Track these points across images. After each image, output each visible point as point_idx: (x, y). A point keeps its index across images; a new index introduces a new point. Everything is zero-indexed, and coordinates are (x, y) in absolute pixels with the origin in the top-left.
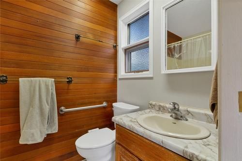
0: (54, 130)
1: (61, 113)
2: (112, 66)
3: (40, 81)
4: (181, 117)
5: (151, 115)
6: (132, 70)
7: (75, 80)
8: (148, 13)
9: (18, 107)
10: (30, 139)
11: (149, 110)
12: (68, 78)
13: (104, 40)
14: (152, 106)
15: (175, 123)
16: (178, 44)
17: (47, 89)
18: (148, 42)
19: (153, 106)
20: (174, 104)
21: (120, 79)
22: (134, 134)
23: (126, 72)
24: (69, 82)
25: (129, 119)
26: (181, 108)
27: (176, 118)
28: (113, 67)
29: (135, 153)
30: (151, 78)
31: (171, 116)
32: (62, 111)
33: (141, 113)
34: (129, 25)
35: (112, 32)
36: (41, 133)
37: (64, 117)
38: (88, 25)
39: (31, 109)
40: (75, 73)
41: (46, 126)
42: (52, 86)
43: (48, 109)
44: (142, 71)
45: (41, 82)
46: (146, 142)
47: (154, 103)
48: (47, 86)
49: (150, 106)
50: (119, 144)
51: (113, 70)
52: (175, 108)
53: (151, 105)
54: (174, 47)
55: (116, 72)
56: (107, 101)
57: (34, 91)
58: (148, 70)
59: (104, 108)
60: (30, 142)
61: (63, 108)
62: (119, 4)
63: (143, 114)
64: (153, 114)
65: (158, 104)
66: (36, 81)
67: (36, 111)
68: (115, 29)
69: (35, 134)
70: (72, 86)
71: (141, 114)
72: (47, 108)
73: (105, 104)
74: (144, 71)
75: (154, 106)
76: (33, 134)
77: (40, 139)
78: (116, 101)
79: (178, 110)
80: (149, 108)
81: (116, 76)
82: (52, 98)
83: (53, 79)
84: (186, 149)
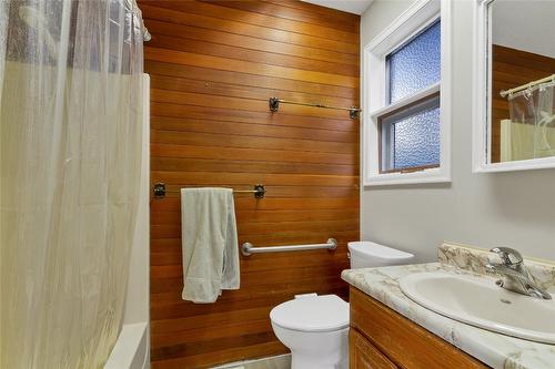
0: (234, 284)
1: (245, 254)
2: (348, 158)
3: (210, 194)
4: (528, 287)
5: (441, 275)
6: (399, 165)
7: (268, 192)
8: (438, 22)
9: (180, 237)
10: (196, 294)
11: (438, 265)
12: (256, 188)
13: (328, 102)
14: (448, 256)
15: (508, 302)
16: (549, 85)
17: (222, 208)
18: (438, 94)
19: (450, 256)
20: (506, 252)
21: (367, 188)
22: (387, 310)
23: (380, 172)
24: (259, 195)
25: (381, 278)
26: (527, 263)
27: (513, 290)
28: (350, 162)
29: (392, 353)
30: (446, 185)
31: (498, 283)
32: (246, 250)
33: (415, 269)
34: (389, 58)
35: (347, 82)
36: (213, 286)
37: (250, 262)
38: (295, 74)
39: (198, 241)
40: (270, 178)
41: (221, 274)
42: (229, 201)
43: (223, 245)
44: (422, 168)
45: (213, 195)
46: (414, 332)
47: (453, 247)
48: (221, 202)
49: (442, 255)
50: (357, 330)
51: (349, 168)
52: (508, 263)
53: (444, 251)
54: (536, 93)
55: (357, 172)
56: (336, 238)
57: (202, 209)
58: (438, 166)
59: (330, 251)
60: (197, 300)
61: (248, 245)
62: (364, 13)
63: (419, 271)
64: (449, 273)
65: (464, 249)
66: (204, 193)
67: (205, 247)
68: (355, 72)
69: (205, 287)
70: (263, 203)
71: (414, 272)
72: (221, 242)
73: (331, 243)
74: (427, 167)
75: (454, 255)
76: (201, 286)
77: (211, 298)
78: (356, 238)
79: (518, 269)
80: (439, 259)
81: (357, 182)
82: (230, 225)
83: (231, 190)
84: (512, 359)
